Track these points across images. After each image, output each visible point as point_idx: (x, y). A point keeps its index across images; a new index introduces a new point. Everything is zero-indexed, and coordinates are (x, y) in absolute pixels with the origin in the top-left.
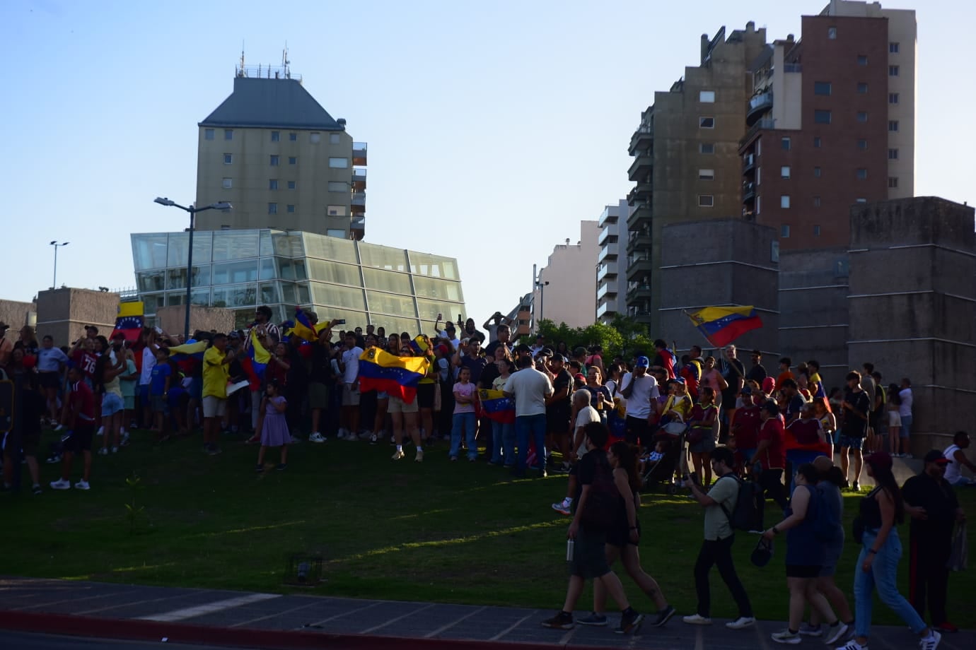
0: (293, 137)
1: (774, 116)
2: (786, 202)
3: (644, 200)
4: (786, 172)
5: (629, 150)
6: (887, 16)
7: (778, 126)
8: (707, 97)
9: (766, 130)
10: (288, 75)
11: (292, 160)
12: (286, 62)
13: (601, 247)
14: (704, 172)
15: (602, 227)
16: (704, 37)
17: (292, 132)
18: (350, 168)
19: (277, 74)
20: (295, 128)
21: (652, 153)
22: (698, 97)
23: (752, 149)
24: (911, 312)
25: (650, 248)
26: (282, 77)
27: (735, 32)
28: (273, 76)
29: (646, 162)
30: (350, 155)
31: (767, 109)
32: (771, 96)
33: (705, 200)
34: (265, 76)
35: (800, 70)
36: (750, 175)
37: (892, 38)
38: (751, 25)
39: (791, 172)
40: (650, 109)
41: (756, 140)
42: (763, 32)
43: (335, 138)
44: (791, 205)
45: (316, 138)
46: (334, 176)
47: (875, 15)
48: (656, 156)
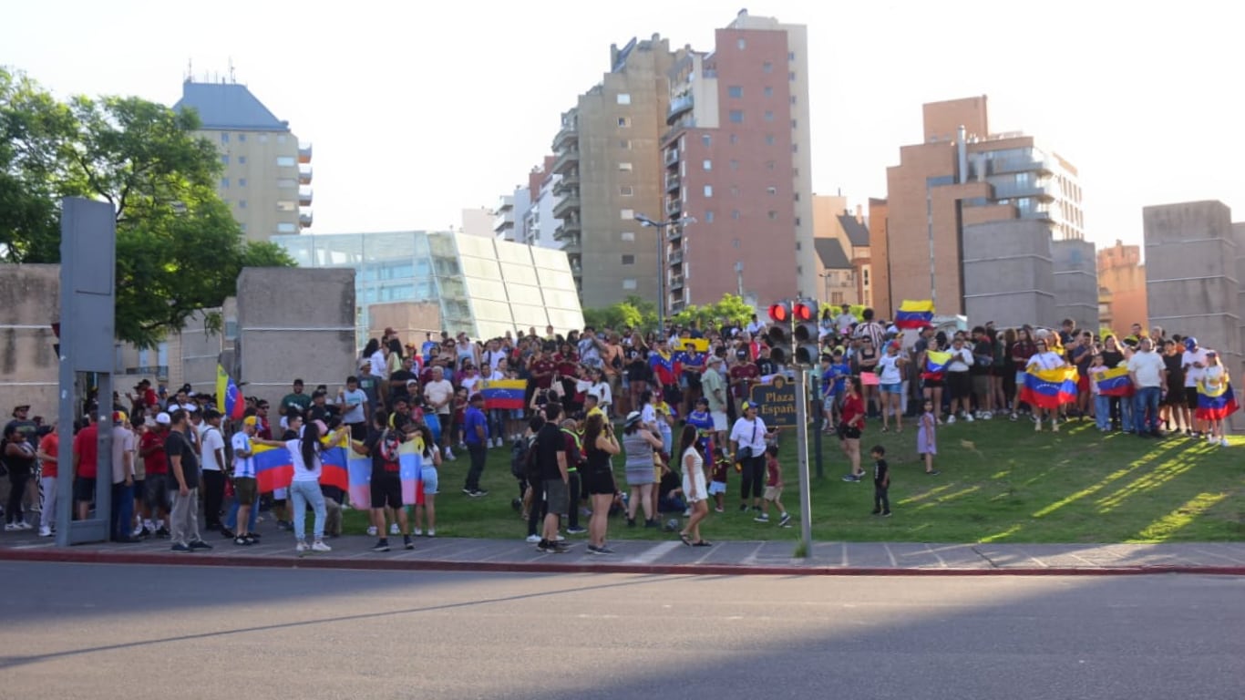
0: (242, 138)
1: (695, 116)
2: (708, 191)
3: (570, 191)
4: (707, 165)
5: (553, 147)
6: (786, 29)
7: (699, 124)
8: (624, 99)
9: (689, 129)
10: (234, 80)
11: (242, 160)
12: (232, 68)
13: (495, 233)
14: (623, 166)
15: (497, 214)
16: (613, 46)
17: (241, 133)
18: (296, 167)
19: (224, 79)
20: (243, 129)
21: (577, 149)
22: (615, 100)
23: (674, 145)
24: (1205, 295)
25: (578, 234)
26: (228, 82)
27: (643, 42)
28: (220, 82)
29: (572, 157)
30: (296, 154)
31: (688, 110)
32: (692, 99)
33: (625, 190)
34: (212, 81)
35: (715, 76)
36: (674, 168)
37: (791, 48)
38: (656, 36)
39: (712, 165)
40: (573, 111)
41: (680, 137)
42: (666, 42)
43: (282, 138)
44: (713, 193)
45: (263, 138)
46: (282, 174)
47: (775, 28)
48: (582, 152)
